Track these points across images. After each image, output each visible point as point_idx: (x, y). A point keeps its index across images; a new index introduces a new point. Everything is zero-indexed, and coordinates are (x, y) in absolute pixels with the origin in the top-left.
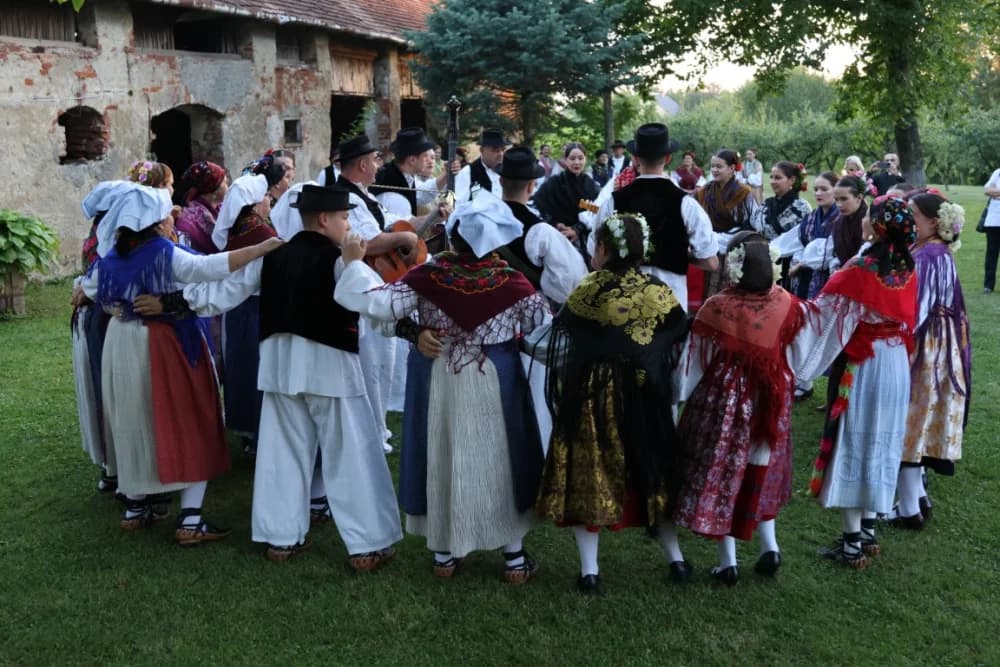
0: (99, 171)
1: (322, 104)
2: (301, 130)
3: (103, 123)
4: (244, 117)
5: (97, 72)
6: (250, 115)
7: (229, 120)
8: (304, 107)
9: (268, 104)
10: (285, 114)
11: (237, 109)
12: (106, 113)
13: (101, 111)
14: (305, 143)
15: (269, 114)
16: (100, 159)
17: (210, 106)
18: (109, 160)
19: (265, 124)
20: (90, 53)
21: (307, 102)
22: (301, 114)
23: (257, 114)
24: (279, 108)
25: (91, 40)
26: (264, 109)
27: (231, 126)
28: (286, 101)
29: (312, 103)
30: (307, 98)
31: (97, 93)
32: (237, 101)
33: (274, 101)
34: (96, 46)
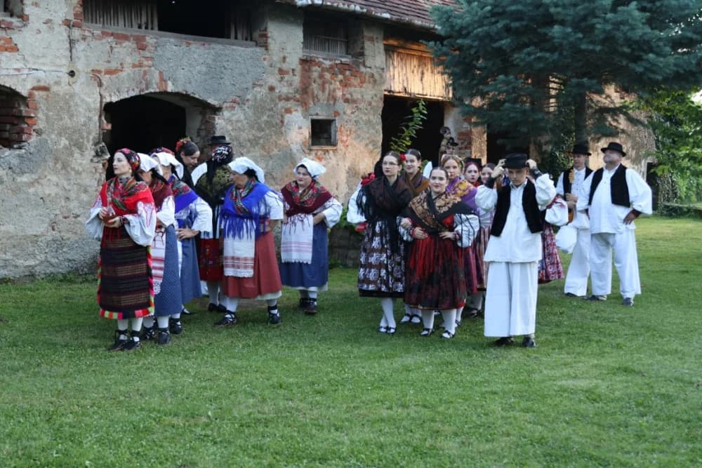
0: (15, 162)
1: (370, 104)
2: (336, 132)
3: (27, 106)
4: (250, 112)
5: (19, 46)
6: (259, 108)
7: (226, 114)
8: (341, 105)
9: (288, 99)
10: (312, 112)
11: (239, 102)
12: (31, 95)
13: (24, 93)
14: (340, 145)
15: (288, 111)
16: (20, 148)
17: (197, 96)
18: (32, 150)
19: (282, 122)
20: (11, 23)
21: (347, 101)
22: (337, 114)
23: (271, 110)
24: (304, 104)
25: (17, 10)
26: (281, 104)
27: (229, 121)
28: (315, 97)
29: (354, 101)
30: (348, 96)
31: (18, 70)
32: (240, 94)
33: (298, 96)
34: (23, 17)
